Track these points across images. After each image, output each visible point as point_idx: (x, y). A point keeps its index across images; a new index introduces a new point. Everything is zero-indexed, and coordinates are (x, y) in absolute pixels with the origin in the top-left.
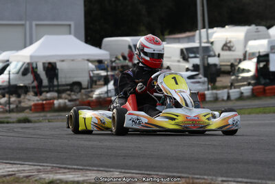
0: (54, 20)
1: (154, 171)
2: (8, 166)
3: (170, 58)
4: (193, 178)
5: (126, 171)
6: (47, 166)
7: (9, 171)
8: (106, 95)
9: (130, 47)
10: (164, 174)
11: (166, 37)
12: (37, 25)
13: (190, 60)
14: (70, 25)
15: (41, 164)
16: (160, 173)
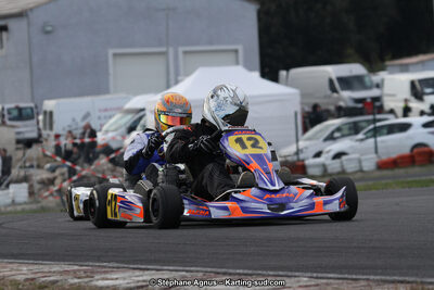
0: (211, 43)
1: (363, 274)
2: (137, 273)
3: (393, 95)
4: (422, 283)
5: (320, 275)
6: (197, 271)
7: (138, 281)
8: (295, 158)
9: (331, 81)
10: (378, 277)
11: (388, 63)
12: (185, 53)
13: (426, 97)
14: (236, 51)
15: (188, 269)
16: (372, 277)
